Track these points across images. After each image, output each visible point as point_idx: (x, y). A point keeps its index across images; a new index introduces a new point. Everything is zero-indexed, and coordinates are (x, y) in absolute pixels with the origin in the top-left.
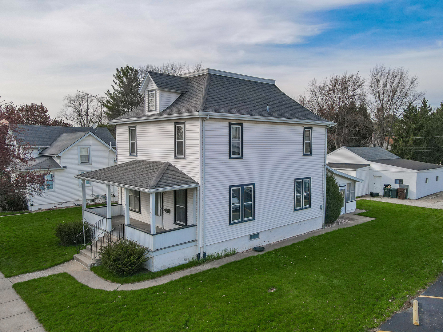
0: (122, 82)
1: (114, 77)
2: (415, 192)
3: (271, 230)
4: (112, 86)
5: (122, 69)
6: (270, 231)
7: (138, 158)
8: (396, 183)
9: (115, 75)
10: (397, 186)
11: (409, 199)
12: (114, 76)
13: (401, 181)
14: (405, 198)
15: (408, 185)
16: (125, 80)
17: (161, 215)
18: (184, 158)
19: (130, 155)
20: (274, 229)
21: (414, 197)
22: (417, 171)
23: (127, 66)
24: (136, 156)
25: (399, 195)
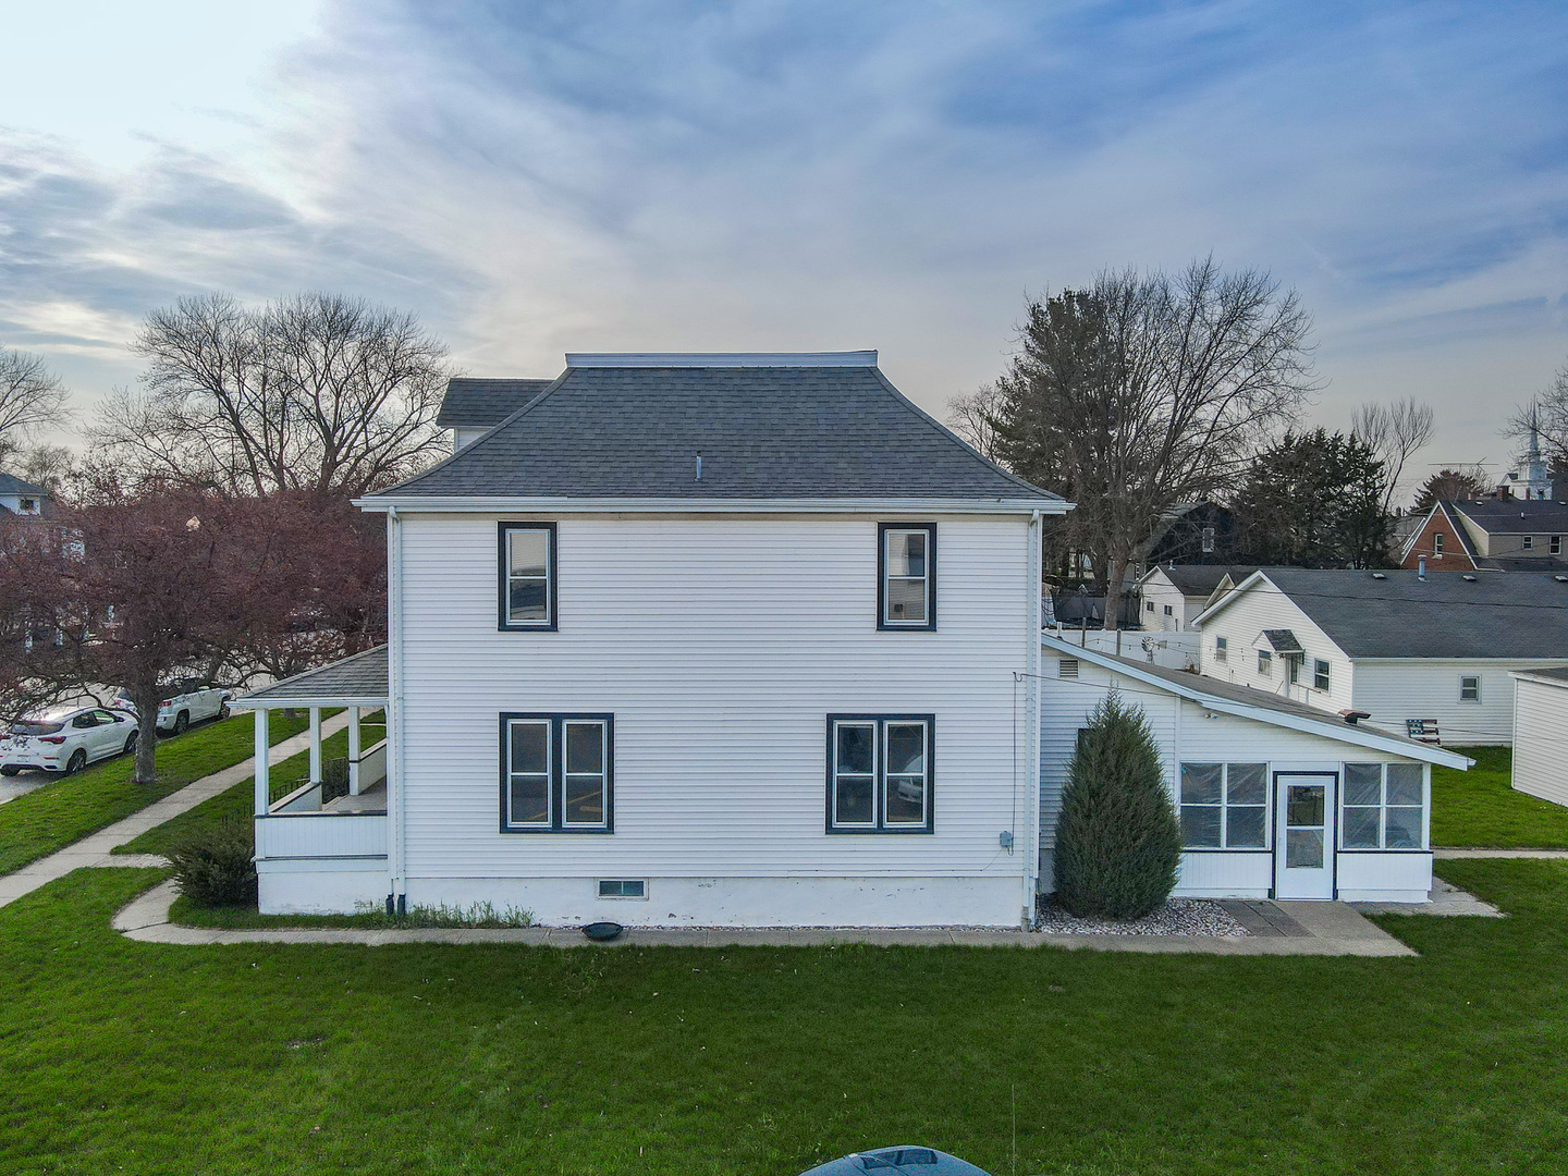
3: (703, 882)
6: (696, 882)
20: (719, 882)
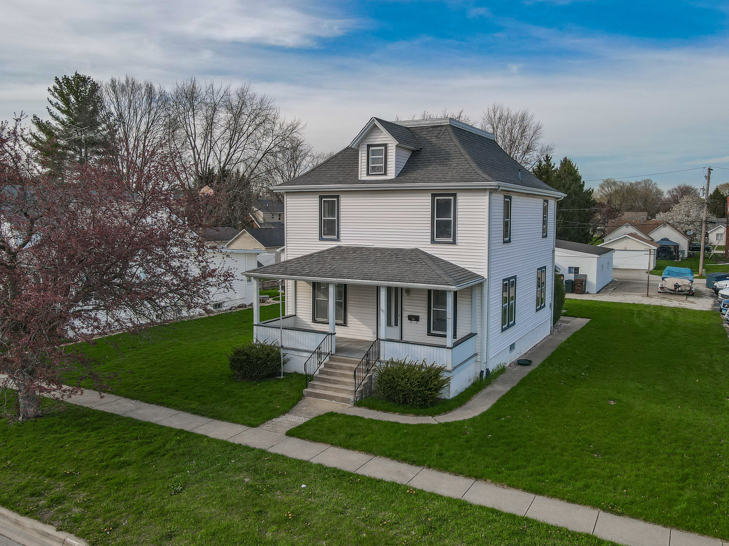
0: (67, 102)
1: (49, 93)
2: (595, 283)
4: (48, 108)
5: (66, 79)
7: (344, 243)
8: (570, 272)
9: (52, 89)
10: (571, 277)
11: (588, 293)
12: (49, 90)
13: (577, 269)
14: (583, 292)
15: (586, 275)
16: (73, 99)
17: (396, 324)
18: (454, 243)
19: (321, 239)
21: (594, 291)
22: (597, 256)
23: (76, 75)
24: (338, 239)
25: (577, 288)
